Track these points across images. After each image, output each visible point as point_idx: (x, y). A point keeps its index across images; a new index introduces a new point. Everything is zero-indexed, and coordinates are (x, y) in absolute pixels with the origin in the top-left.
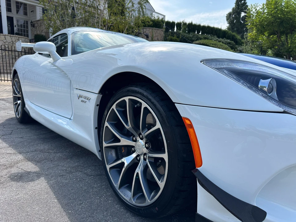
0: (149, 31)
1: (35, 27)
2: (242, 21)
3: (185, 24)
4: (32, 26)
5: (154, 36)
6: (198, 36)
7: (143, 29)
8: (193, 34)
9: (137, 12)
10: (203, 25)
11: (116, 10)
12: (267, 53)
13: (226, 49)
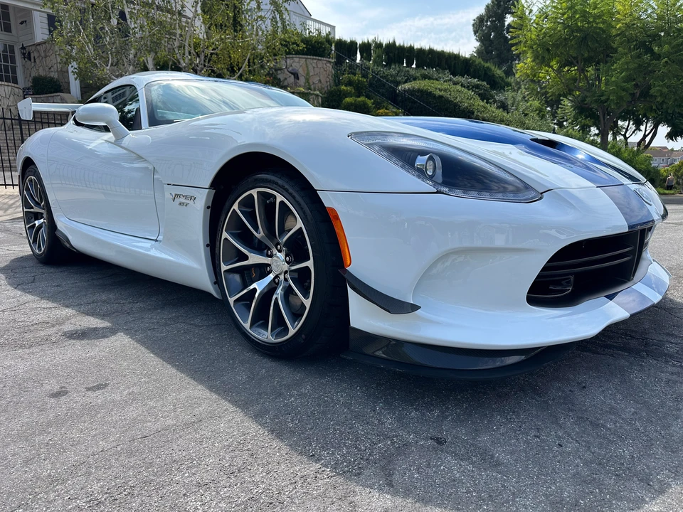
0: (299, 62)
1: (33, 60)
2: (507, 35)
3: (379, 45)
4: (24, 58)
5: (311, 74)
6: (408, 71)
7: (286, 58)
8: (398, 69)
9: (268, 22)
10: (419, 47)
11: (223, 18)
12: (560, 106)
13: (470, 99)
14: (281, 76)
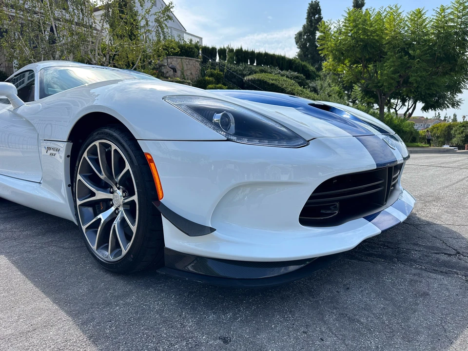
0: (176, 61)
3: (231, 50)
5: (185, 69)
6: (251, 67)
7: (167, 58)
8: (244, 66)
9: (154, 34)
10: (258, 52)
11: (122, 31)
12: (353, 90)
13: (292, 86)
14: (164, 70)
